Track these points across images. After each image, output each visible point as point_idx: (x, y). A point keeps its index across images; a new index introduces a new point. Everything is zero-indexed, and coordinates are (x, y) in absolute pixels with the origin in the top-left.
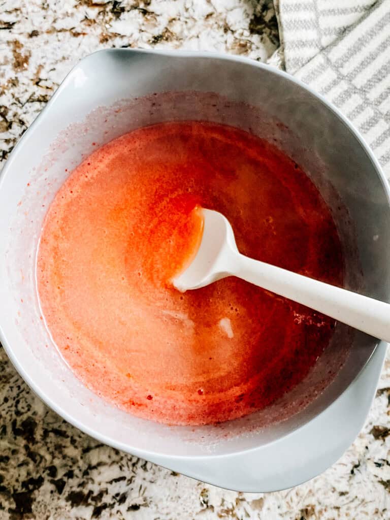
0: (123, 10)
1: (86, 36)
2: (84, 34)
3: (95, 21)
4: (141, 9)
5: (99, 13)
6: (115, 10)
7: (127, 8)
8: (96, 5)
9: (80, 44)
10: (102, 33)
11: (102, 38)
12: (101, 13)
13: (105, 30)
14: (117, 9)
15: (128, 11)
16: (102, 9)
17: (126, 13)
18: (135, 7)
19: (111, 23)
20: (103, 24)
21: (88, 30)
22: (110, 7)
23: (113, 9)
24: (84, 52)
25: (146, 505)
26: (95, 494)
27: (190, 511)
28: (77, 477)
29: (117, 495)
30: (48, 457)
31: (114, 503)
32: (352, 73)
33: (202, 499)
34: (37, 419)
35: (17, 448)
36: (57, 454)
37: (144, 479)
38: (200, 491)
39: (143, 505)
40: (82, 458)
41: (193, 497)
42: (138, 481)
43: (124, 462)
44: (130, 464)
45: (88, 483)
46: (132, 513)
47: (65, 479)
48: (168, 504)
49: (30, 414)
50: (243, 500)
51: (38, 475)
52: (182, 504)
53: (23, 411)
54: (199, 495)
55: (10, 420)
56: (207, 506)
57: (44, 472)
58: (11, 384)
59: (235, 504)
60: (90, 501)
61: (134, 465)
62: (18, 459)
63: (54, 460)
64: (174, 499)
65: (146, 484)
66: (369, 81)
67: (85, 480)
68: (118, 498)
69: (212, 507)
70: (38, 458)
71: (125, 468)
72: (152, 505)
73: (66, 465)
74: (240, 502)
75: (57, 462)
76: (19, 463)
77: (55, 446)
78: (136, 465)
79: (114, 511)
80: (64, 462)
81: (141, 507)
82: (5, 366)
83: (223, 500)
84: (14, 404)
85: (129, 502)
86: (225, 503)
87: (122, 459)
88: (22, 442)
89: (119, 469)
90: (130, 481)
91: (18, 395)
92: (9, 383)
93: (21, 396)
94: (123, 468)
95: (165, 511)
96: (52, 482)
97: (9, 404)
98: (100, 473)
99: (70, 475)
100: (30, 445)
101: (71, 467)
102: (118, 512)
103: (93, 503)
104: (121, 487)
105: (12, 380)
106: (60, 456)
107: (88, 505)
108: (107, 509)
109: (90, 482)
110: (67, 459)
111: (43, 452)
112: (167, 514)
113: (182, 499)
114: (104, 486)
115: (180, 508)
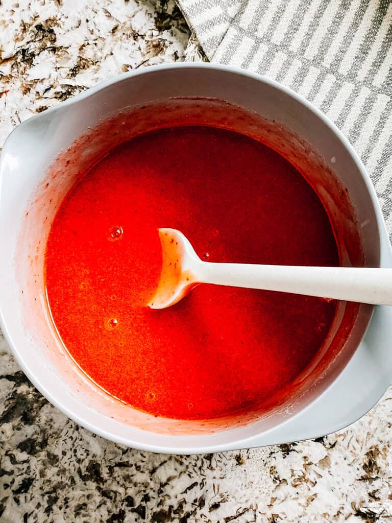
0: (33, 55)
1: (8, 93)
2: (6, 92)
3: (11, 77)
4: (49, 48)
5: (12, 67)
6: (26, 58)
7: (36, 53)
8: (7, 60)
9: (5, 103)
10: (22, 84)
11: (24, 89)
12: (14, 66)
13: (24, 81)
14: (27, 56)
15: (38, 55)
16: (13, 62)
17: (36, 57)
18: (43, 49)
19: (26, 72)
20: (20, 75)
21: (8, 87)
22: (20, 57)
23: (23, 58)
24: (13, 109)
25: (224, 501)
26: (175, 507)
27: (266, 491)
28: (154, 498)
29: (195, 501)
30: (121, 490)
31: (196, 509)
32: (268, 33)
33: (273, 477)
34: (99, 460)
35: (90, 492)
36: (127, 484)
37: (214, 478)
38: (268, 470)
39: (221, 502)
40: (151, 480)
41: (264, 477)
42: (209, 482)
43: (190, 469)
44: (196, 469)
45: (165, 500)
46: (215, 512)
47: (144, 504)
48: (244, 492)
49: (90, 457)
50: (310, 464)
51: (118, 510)
52: (256, 488)
53: (82, 457)
54: (268, 474)
55: (75, 470)
56: (280, 481)
57: (122, 505)
58: (64, 438)
59: (304, 470)
60: (173, 515)
61: (200, 468)
62: (94, 501)
63: (127, 491)
64: (247, 487)
65: (217, 482)
66: (286, 34)
67: (161, 498)
68: (197, 503)
69: (284, 480)
70: (112, 494)
71: (194, 475)
72: (230, 498)
73: (139, 492)
74: (309, 467)
75: (131, 492)
76: (97, 505)
77: (123, 477)
78: (202, 468)
79: (198, 516)
80: (137, 489)
81: (221, 504)
82: (52, 423)
83: (292, 471)
84: (73, 455)
85: (209, 503)
86: (295, 472)
87: (187, 467)
88: (92, 485)
89: (188, 477)
90: (202, 484)
91: (73, 445)
92: (61, 437)
93: (76, 444)
94: (192, 475)
95: (244, 500)
96: (133, 511)
97: (68, 455)
98: (173, 487)
99: (146, 498)
100: (101, 486)
101: (144, 491)
102: (201, 516)
103: (177, 516)
104: (196, 493)
105: (63, 434)
106: (131, 485)
107: (173, 519)
108: (191, 517)
109: (167, 498)
110: (139, 485)
111: (114, 487)
112: (247, 501)
113: (255, 483)
114: (180, 497)
115: (257, 493)
